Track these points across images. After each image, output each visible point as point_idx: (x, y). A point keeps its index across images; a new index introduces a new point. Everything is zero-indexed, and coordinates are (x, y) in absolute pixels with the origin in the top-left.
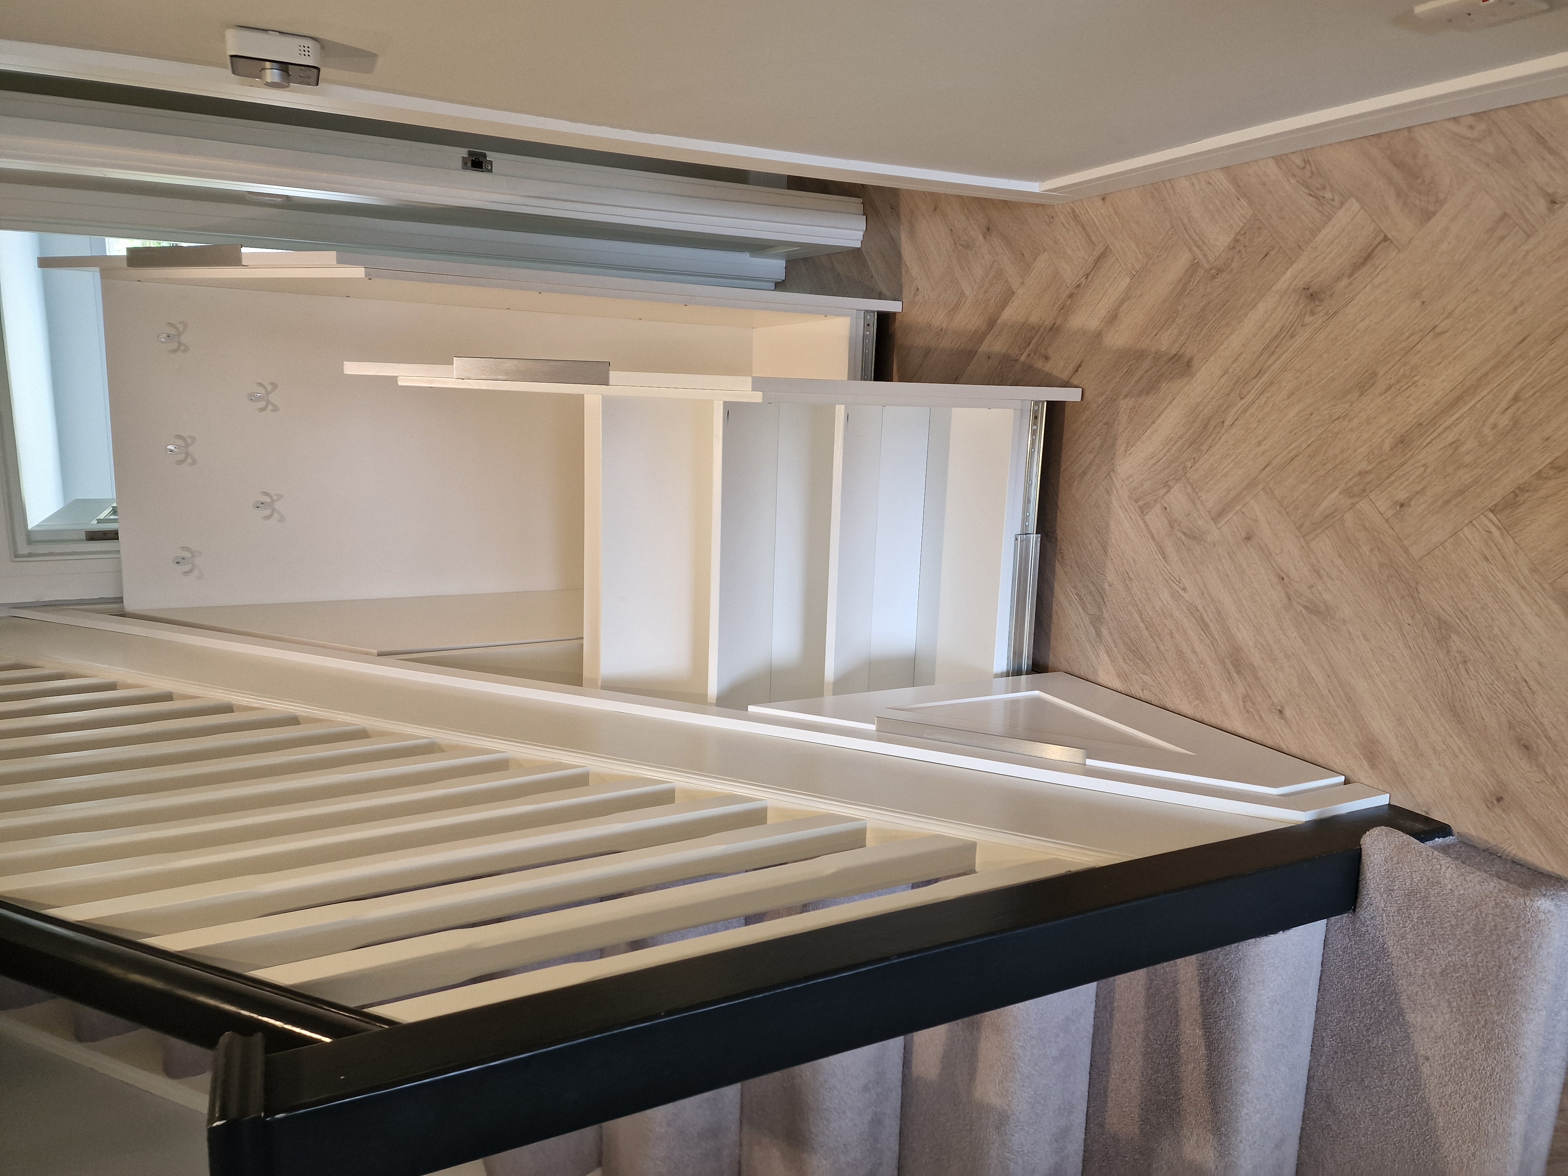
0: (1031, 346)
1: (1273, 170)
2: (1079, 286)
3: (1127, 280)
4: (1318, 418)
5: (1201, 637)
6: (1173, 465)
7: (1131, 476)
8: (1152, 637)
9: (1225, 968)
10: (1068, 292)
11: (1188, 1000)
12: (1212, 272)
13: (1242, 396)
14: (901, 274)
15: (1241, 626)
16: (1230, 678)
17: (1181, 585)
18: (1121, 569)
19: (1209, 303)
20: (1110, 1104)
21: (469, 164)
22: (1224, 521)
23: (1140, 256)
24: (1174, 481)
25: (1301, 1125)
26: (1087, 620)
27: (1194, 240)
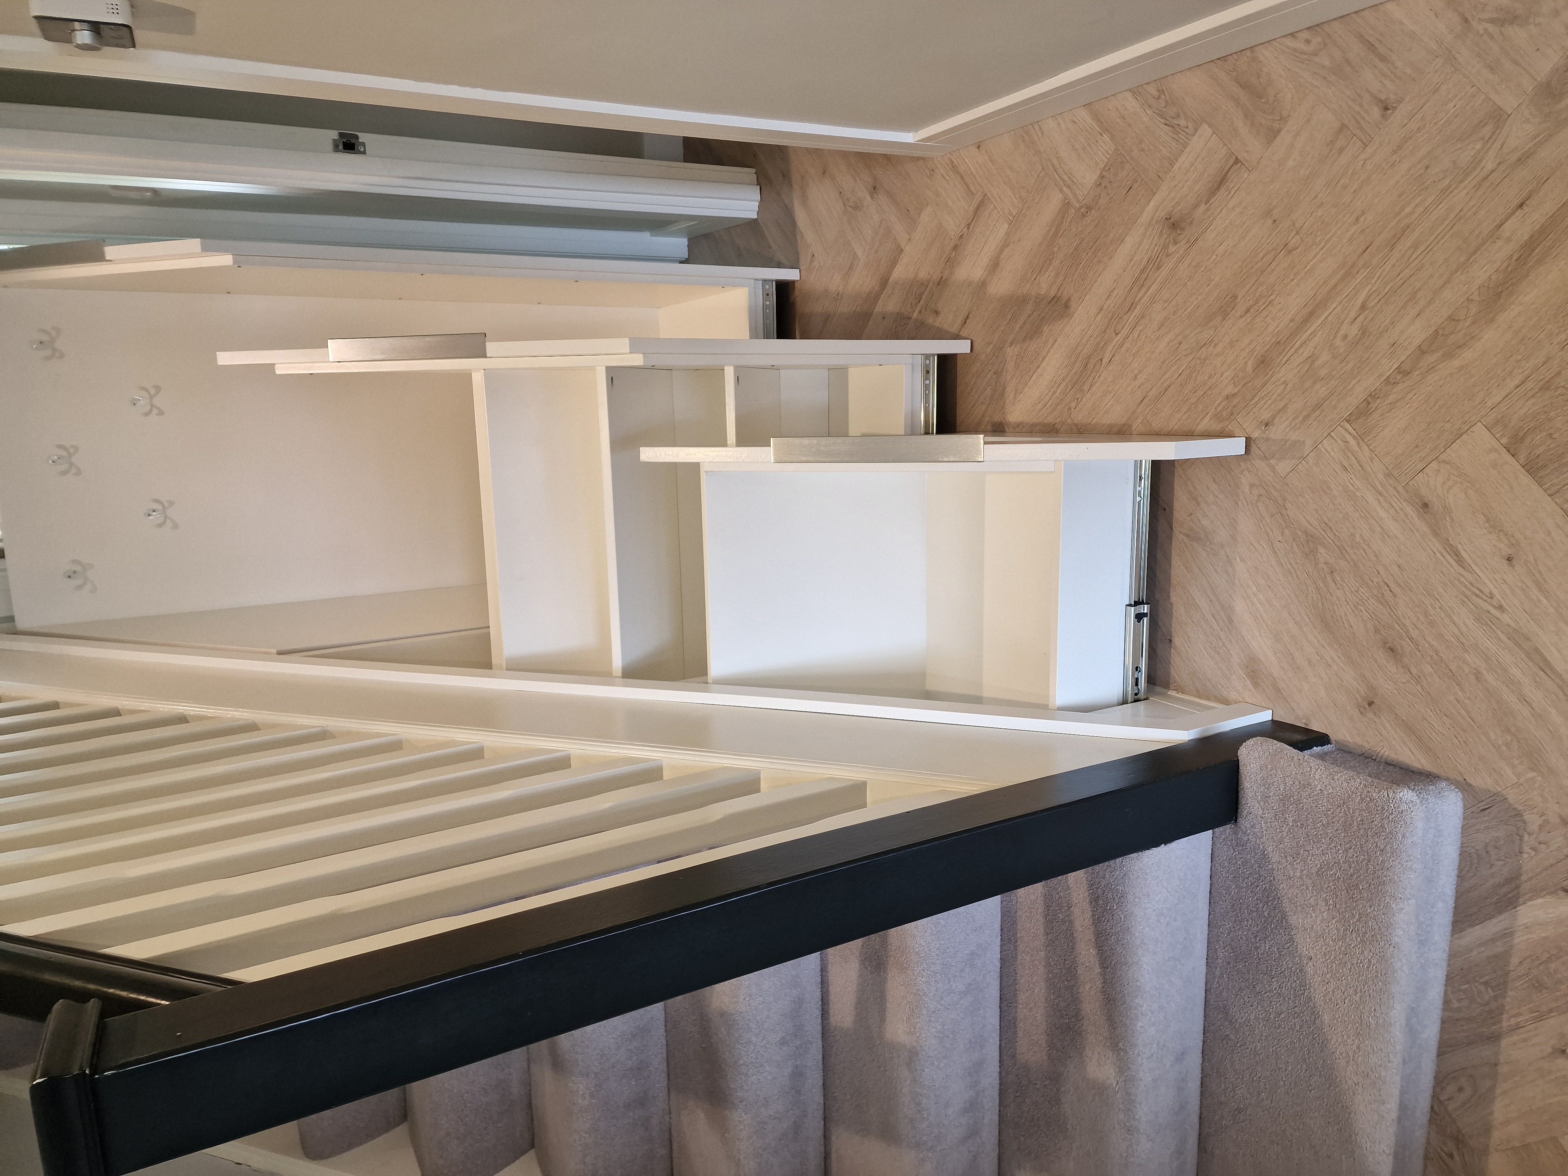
0: (922, 302)
1: (1131, 104)
2: (961, 237)
3: (1006, 226)
4: (1187, 346)
6: (1059, 407)
9: (1111, 886)
10: (952, 244)
11: (1082, 921)
12: (1082, 210)
13: (1117, 332)
14: (797, 241)
19: (1081, 242)
20: (1020, 1034)
21: (341, 147)
23: (1015, 202)
25: (1202, 1038)
27: (1064, 181)
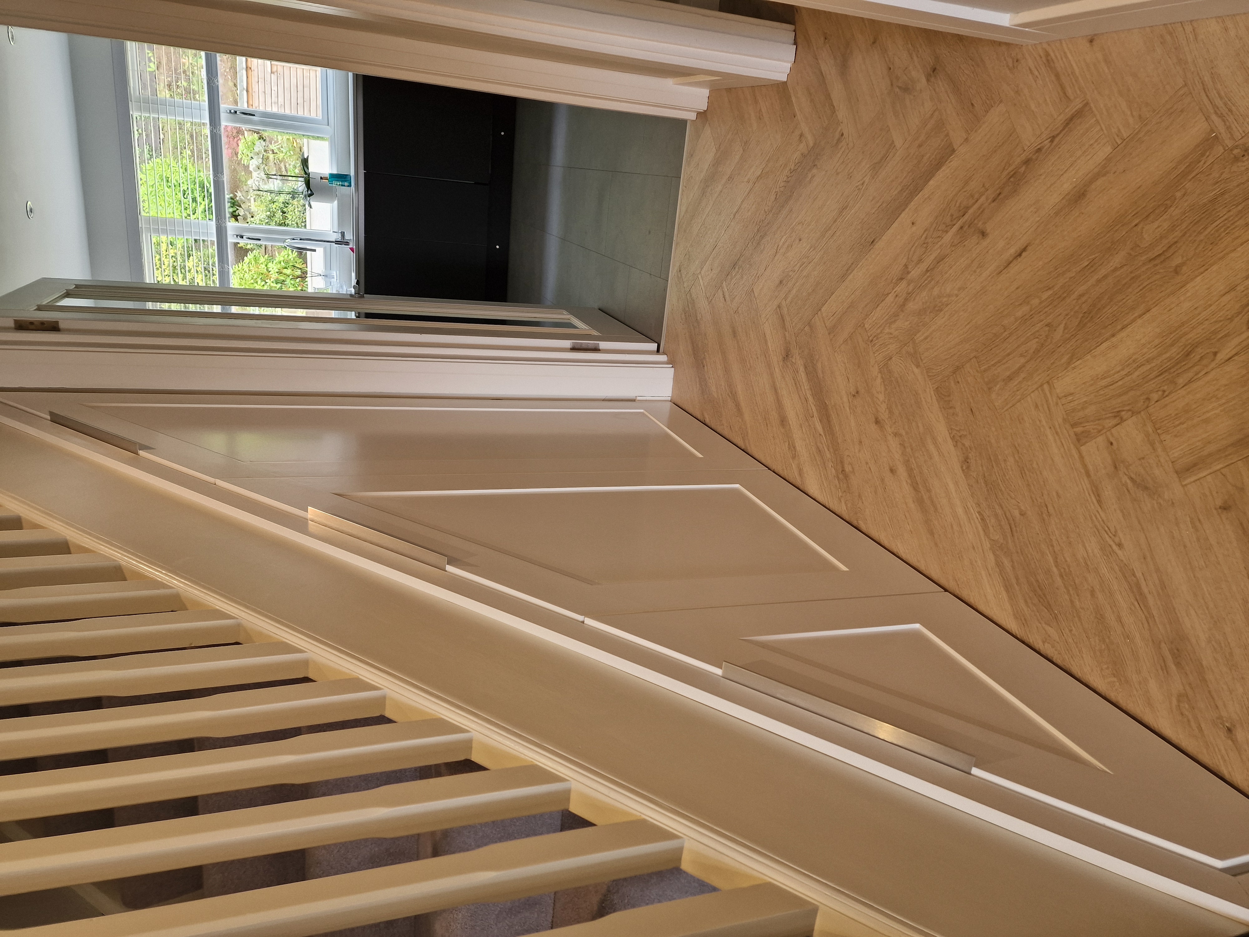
0: (966, 217)
2: (1039, 150)
3: (1108, 149)
5: (1133, 608)
6: (1131, 393)
7: (1071, 394)
8: (1066, 587)
10: (1023, 157)
12: (1236, 152)
15: (1192, 612)
16: (1165, 668)
17: (1117, 540)
18: (1039, 500)
19: (1223, 194)
22: (1192, 479)
23: (1131, 120)
24: (1130, 413)
26: (987, 545)
27: (1215, 106)
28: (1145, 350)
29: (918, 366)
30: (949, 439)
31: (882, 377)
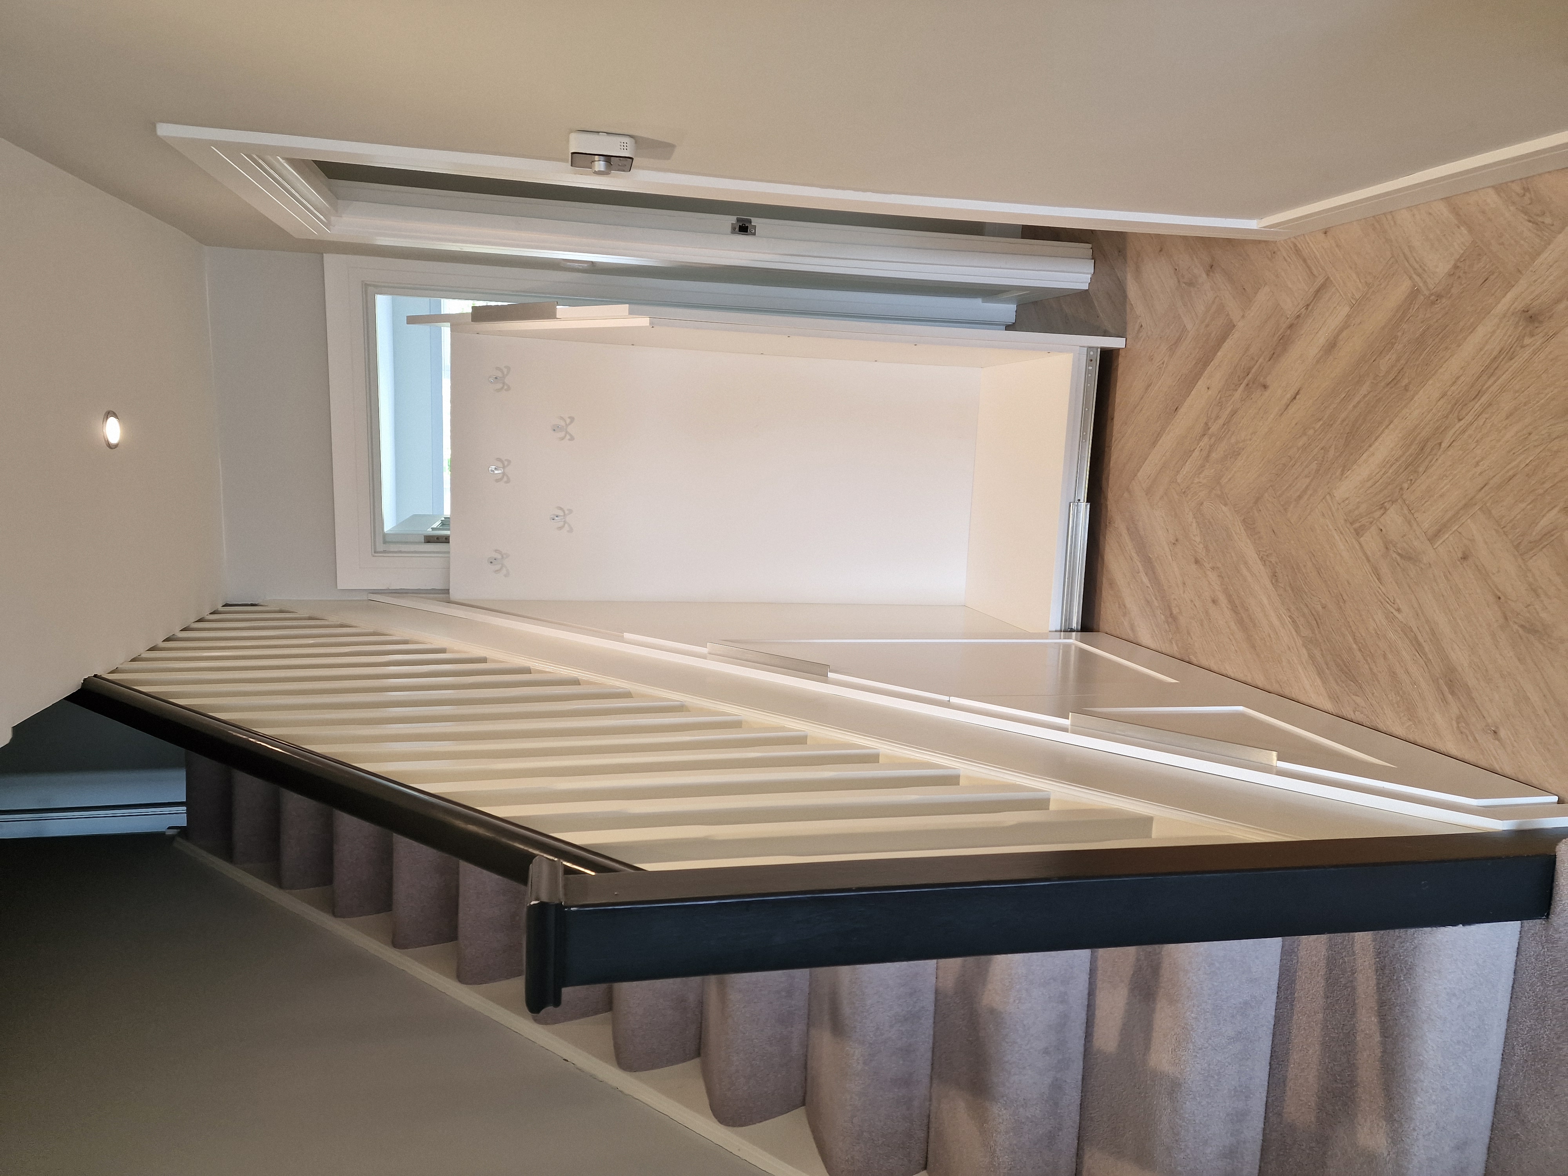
0: (1250, 376)
1: (1493, 200)
2: (1299, 316)
3: (1346, 309)
4: (1537, 437)
5: (1415, 658)
6: (1390, 487)
7: (1347, 499)
8: (1365, 659)
9: (1400, 956)
10: (1288, 323)
11: (1365, 988)
12: (1432, 298)
13: (1460, 418)
14: (1125, 311)
15: (1455, 646)
16: (1444, 699)
17: (1396, 606)
18: (1335, 591)
19: (1428, 328)
20: (1289, 1093)
21: (737, 229)
22: (1439, 543)
23: (1360, 286)
24: (1391, 502)
25: (1489, 1135)
26: (1299, 642)
27: (1415, 269)
28: (1394, 452)
29: (1226, 505)
30: (1259, 561)
31: (1197, 522)
